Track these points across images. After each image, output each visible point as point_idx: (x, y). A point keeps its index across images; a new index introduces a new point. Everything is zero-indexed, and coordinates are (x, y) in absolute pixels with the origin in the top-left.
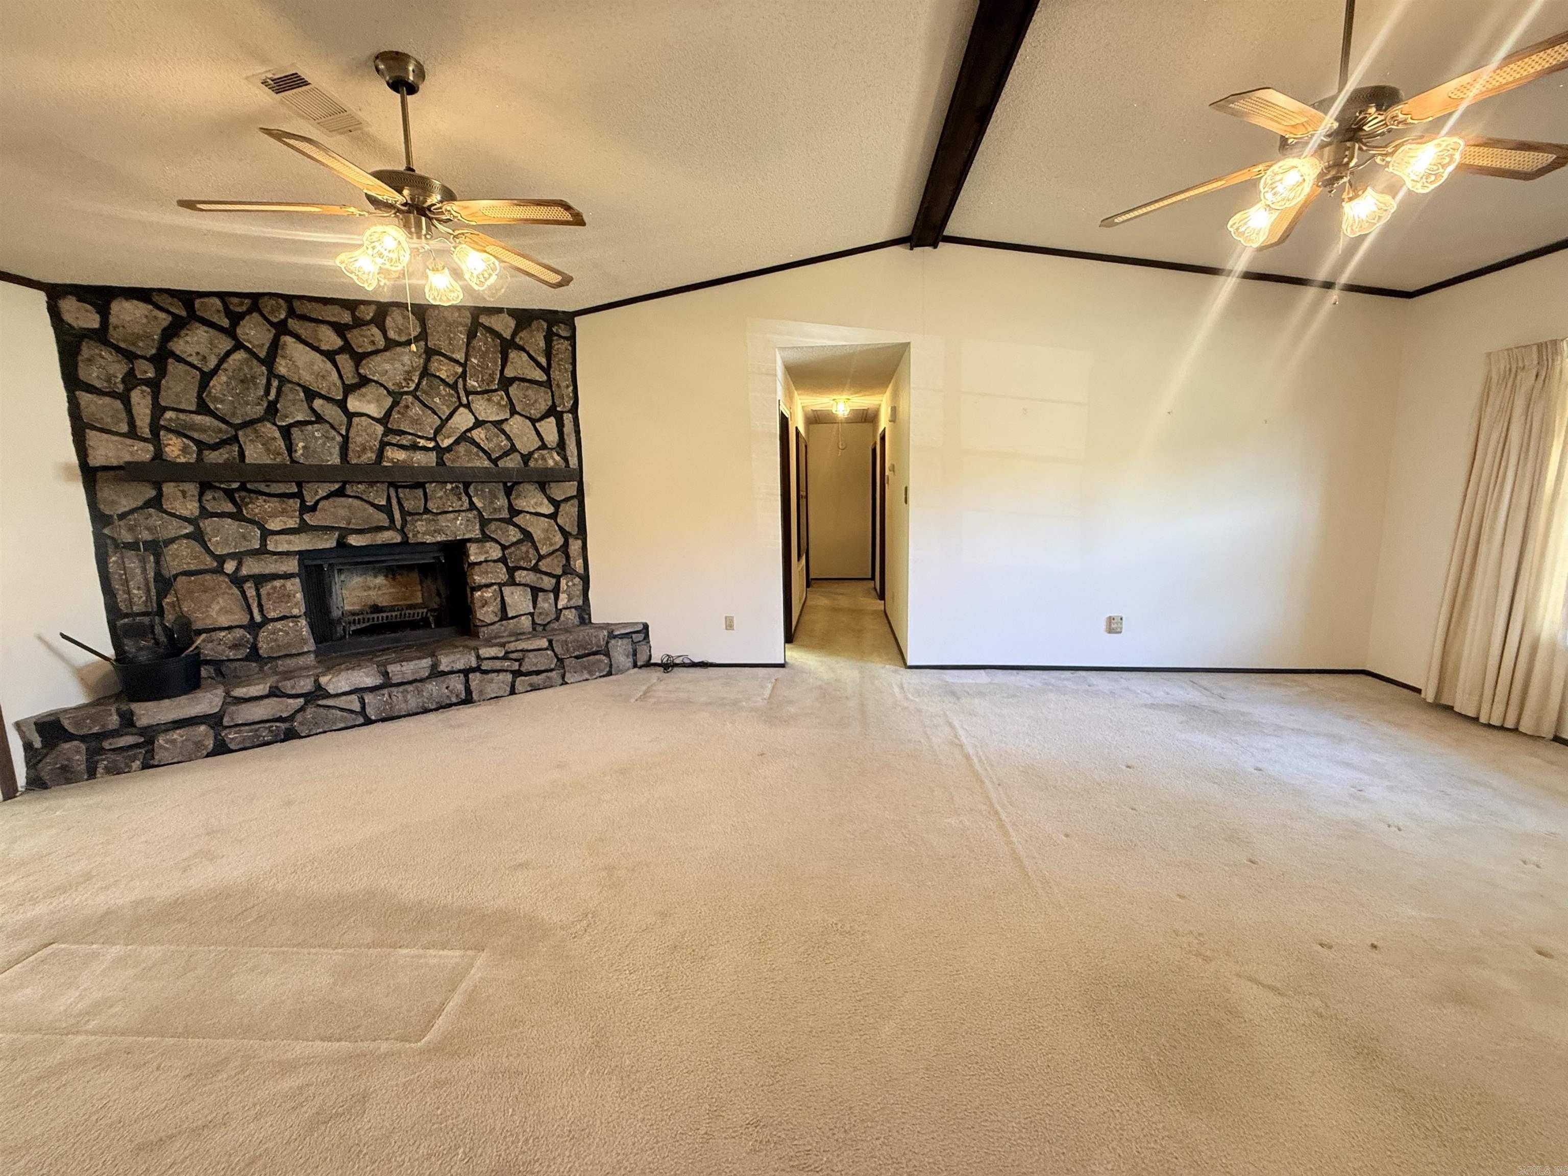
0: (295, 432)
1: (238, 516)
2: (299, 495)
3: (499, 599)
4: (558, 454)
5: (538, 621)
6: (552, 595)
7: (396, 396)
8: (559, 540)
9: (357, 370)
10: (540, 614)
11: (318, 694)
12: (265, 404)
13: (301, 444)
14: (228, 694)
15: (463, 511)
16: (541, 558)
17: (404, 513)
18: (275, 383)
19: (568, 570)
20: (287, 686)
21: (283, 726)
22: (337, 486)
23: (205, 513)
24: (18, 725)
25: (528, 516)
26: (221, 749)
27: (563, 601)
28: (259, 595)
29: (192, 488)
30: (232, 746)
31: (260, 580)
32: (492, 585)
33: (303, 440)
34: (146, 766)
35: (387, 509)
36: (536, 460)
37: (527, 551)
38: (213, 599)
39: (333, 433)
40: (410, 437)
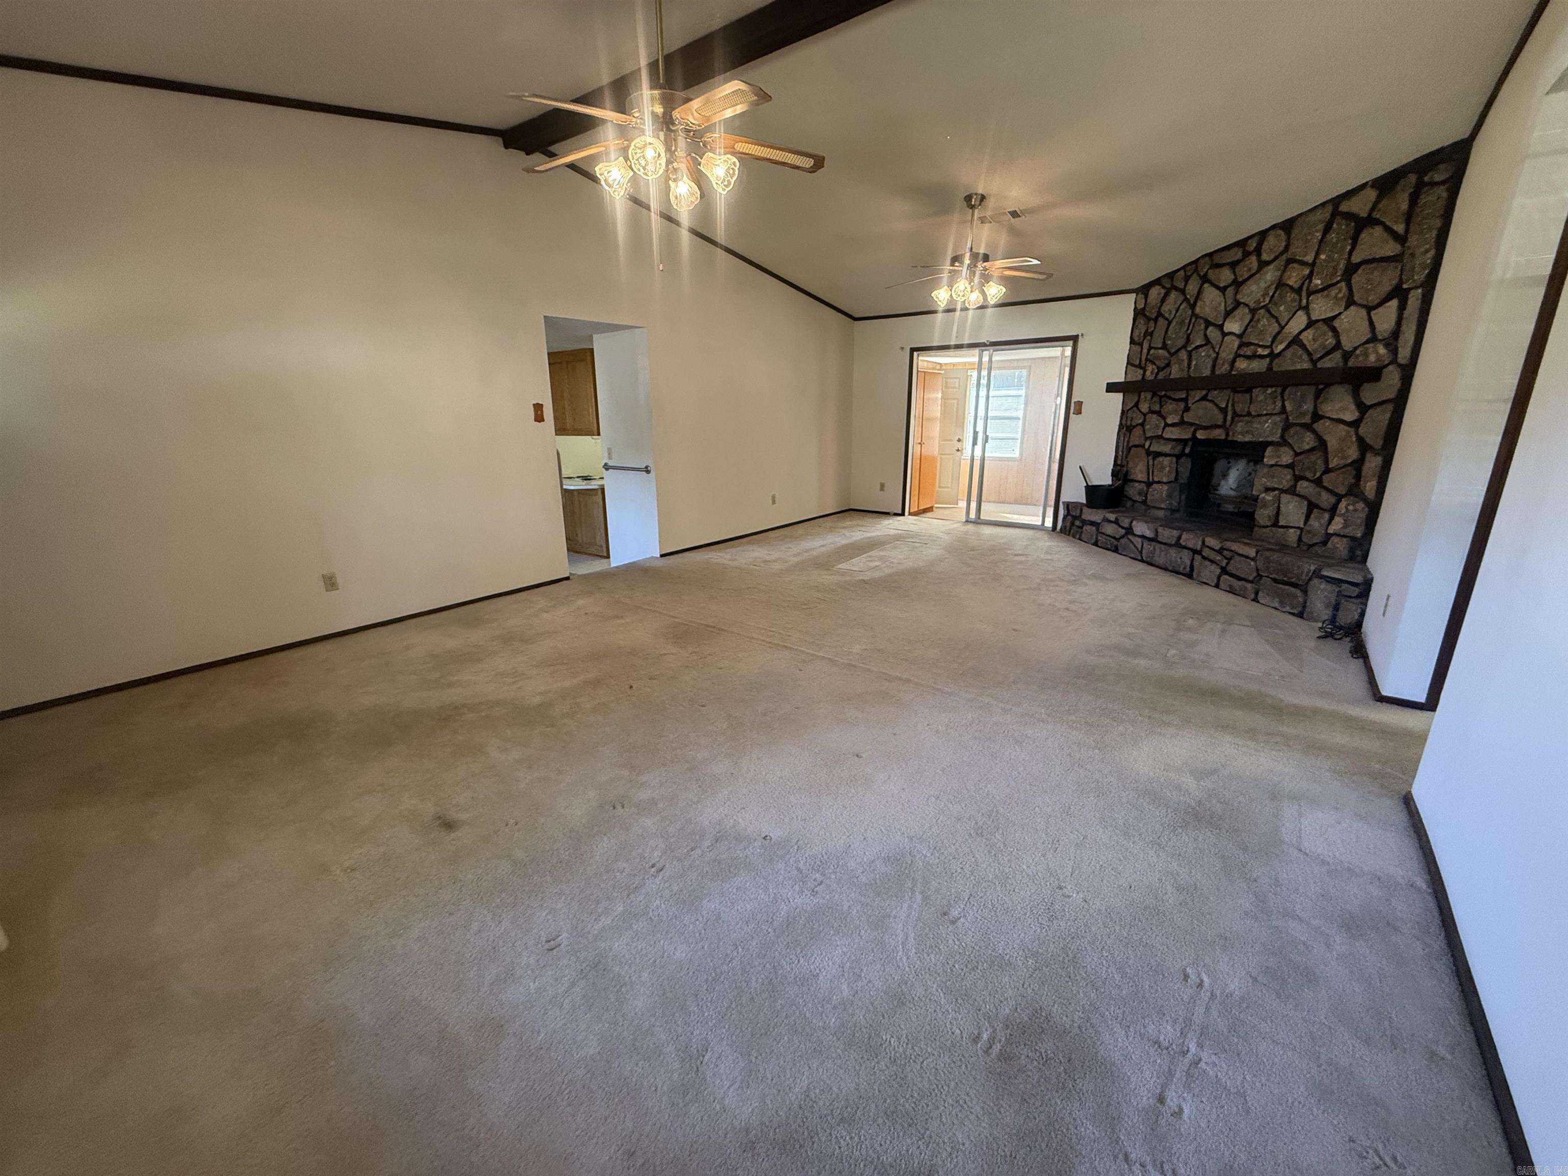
0: (1194, 353)
1: (1159, 413)
3: (1276, 505)
4: (1387, 346)
5: (1304, 539)
6: (1327, 516)
7: (1253, 311)
9: (1235, 297)
10: (1309, 532)
12: (1186, 337)
13: (1194, 362)
14: (1107, 516)
15: (1275, 414)
16: (1327, 471)
17: (1234, 414)
18: (1193, 320)
19: (1355, 491)
22: (1204, 392)
23: (1149, 411)
24: (1064, 503)
25: (1328, 423)
26: (1095, 543)
27: (1337, 525)
28: (1153, 465)
30: (1099, 544)
31: (1157, 455)
32: (1274, 489)
33: (1197, 359)
34: (1079, 539)
35: (1224, 411)
36: (1358, 356)
37: (1315, 463)
38: (1139, 462)
39: (1211, 351)
40: (1254, 347)
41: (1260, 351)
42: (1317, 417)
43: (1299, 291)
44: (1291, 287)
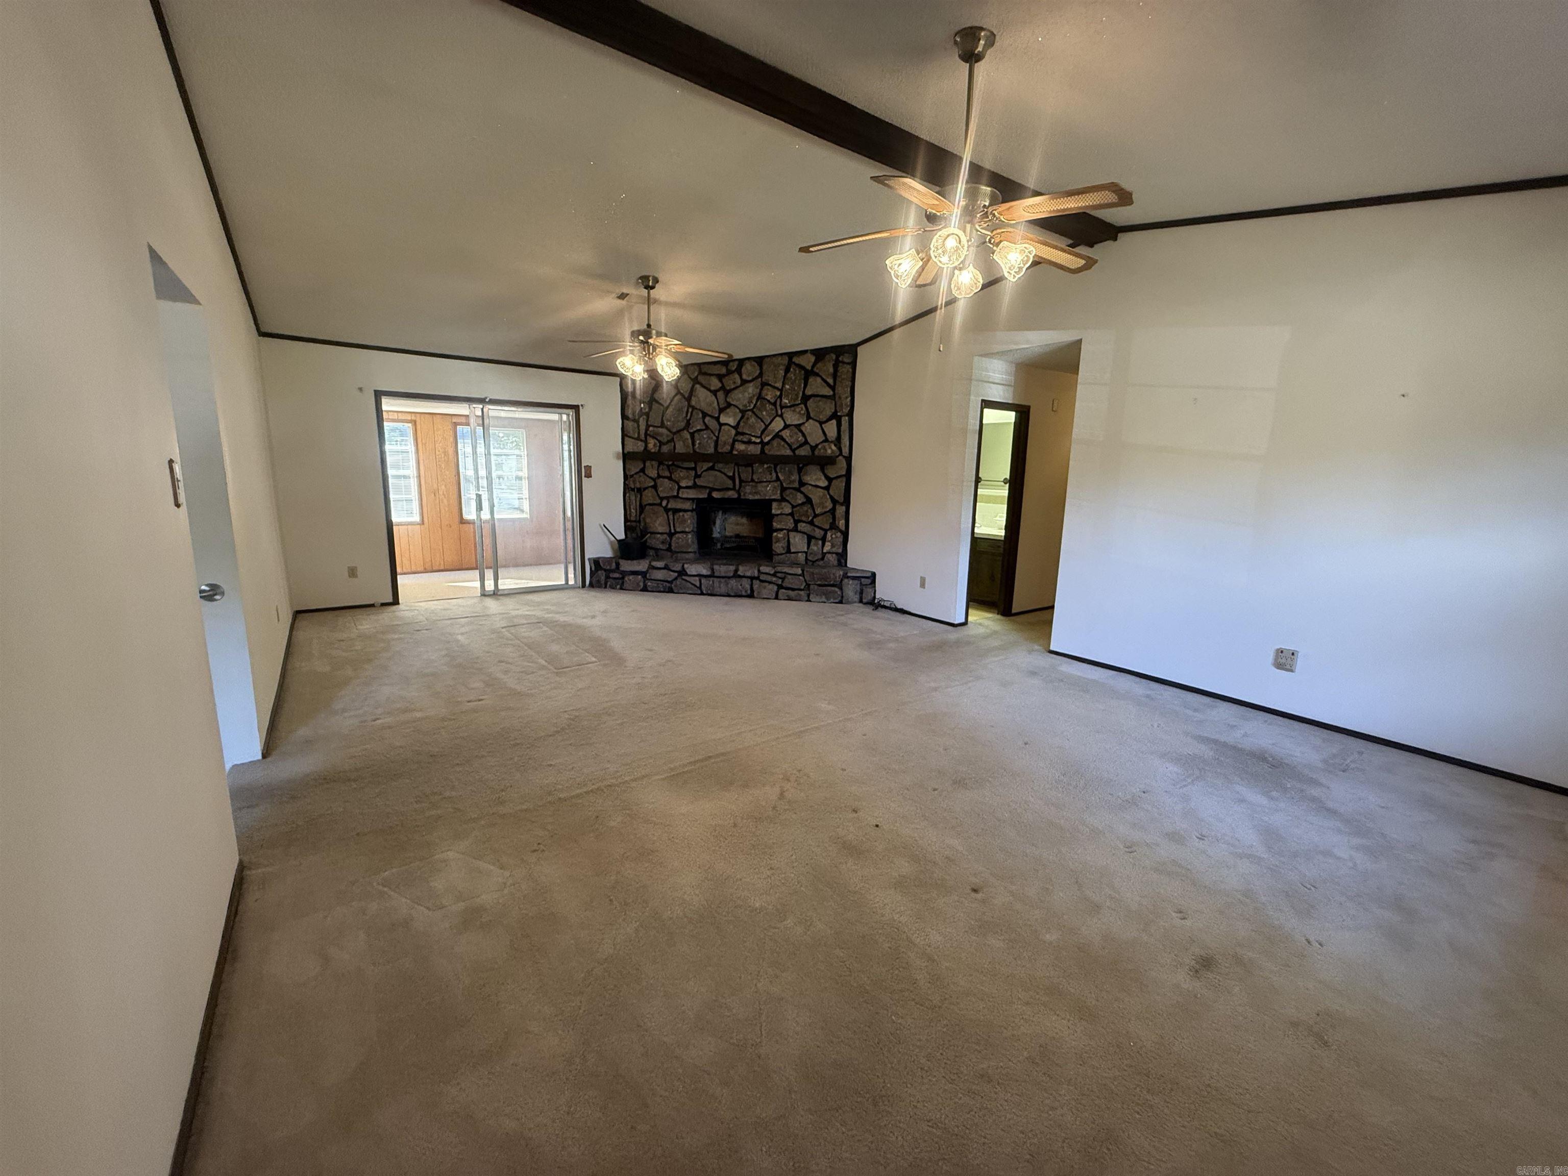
0: (696, 435)
1: (670, 478)
2: (695, 469)
3: (787, 539)
4: (835, 445)
5: (810, 558)
6: (820, 542)
7: (743, 412)
8: (829, 505)
9: (726, 399)
10: (811, 553)
11: (682, 573)
12: (685, 421)
13: (698, 442)
14: (650, 564)
15: (772, 481)
16: (816, 516)
17: (741, 481)
18: (690, 410)
19: (833, 526)
20: (671, 565)
21: (668, 585)
22: (711, 464)
23: (659, 476)
24: (589, 559)
25: (810, 487)
26: (645, 589)
27: (827, 548)
28: (674, 519)
29: (655, 463)
30: (649, 589)
31: (675, 511)
32: (782, 530)
33: (699, 439)
34: (621, 589)
35: (732, 478)
36: (820, 450)
37: (807, 511)
38: (657, 517)
39: (712, 435)
40: (747, 436)
41: (753, 439)
42: (802, 484)
43: (774, 404)
44: (769, 401)
